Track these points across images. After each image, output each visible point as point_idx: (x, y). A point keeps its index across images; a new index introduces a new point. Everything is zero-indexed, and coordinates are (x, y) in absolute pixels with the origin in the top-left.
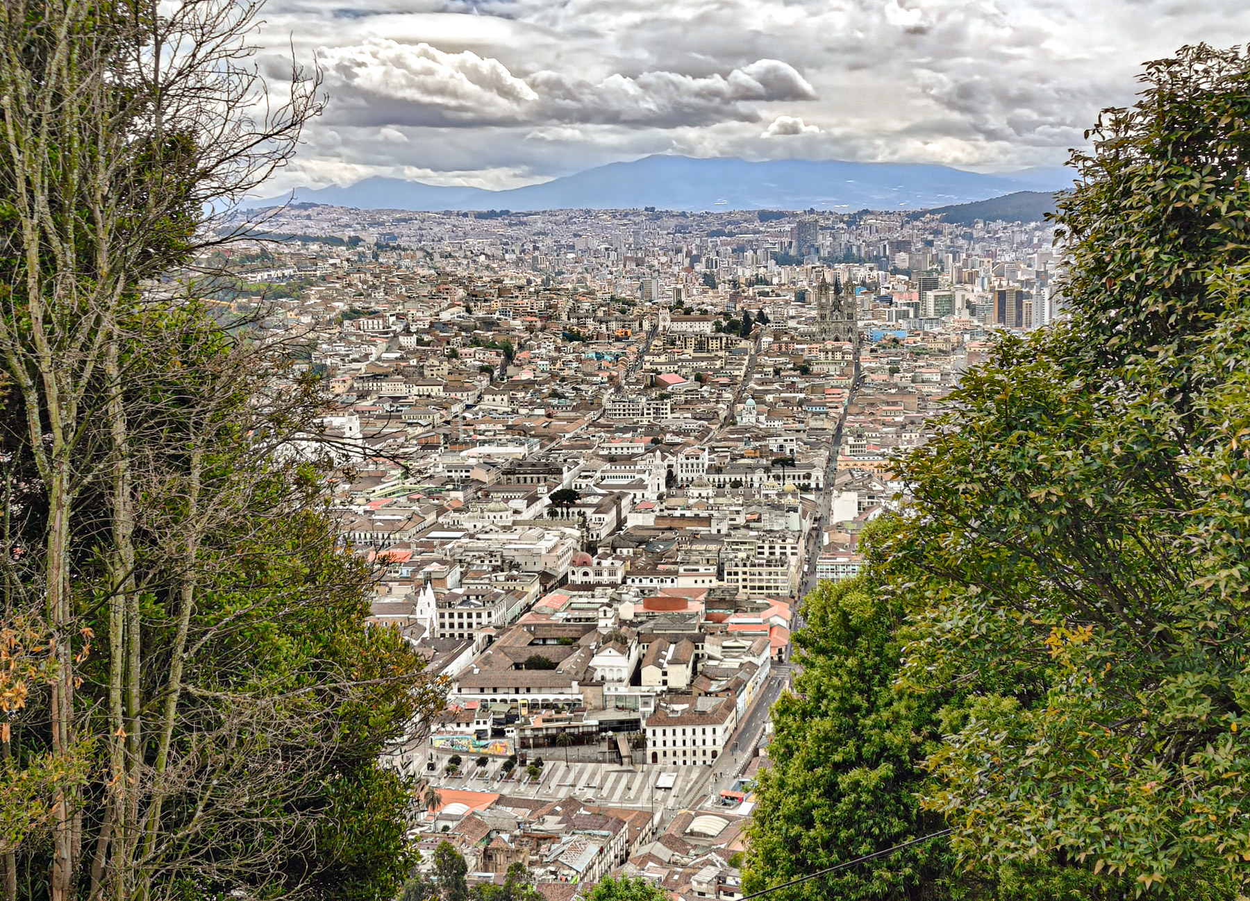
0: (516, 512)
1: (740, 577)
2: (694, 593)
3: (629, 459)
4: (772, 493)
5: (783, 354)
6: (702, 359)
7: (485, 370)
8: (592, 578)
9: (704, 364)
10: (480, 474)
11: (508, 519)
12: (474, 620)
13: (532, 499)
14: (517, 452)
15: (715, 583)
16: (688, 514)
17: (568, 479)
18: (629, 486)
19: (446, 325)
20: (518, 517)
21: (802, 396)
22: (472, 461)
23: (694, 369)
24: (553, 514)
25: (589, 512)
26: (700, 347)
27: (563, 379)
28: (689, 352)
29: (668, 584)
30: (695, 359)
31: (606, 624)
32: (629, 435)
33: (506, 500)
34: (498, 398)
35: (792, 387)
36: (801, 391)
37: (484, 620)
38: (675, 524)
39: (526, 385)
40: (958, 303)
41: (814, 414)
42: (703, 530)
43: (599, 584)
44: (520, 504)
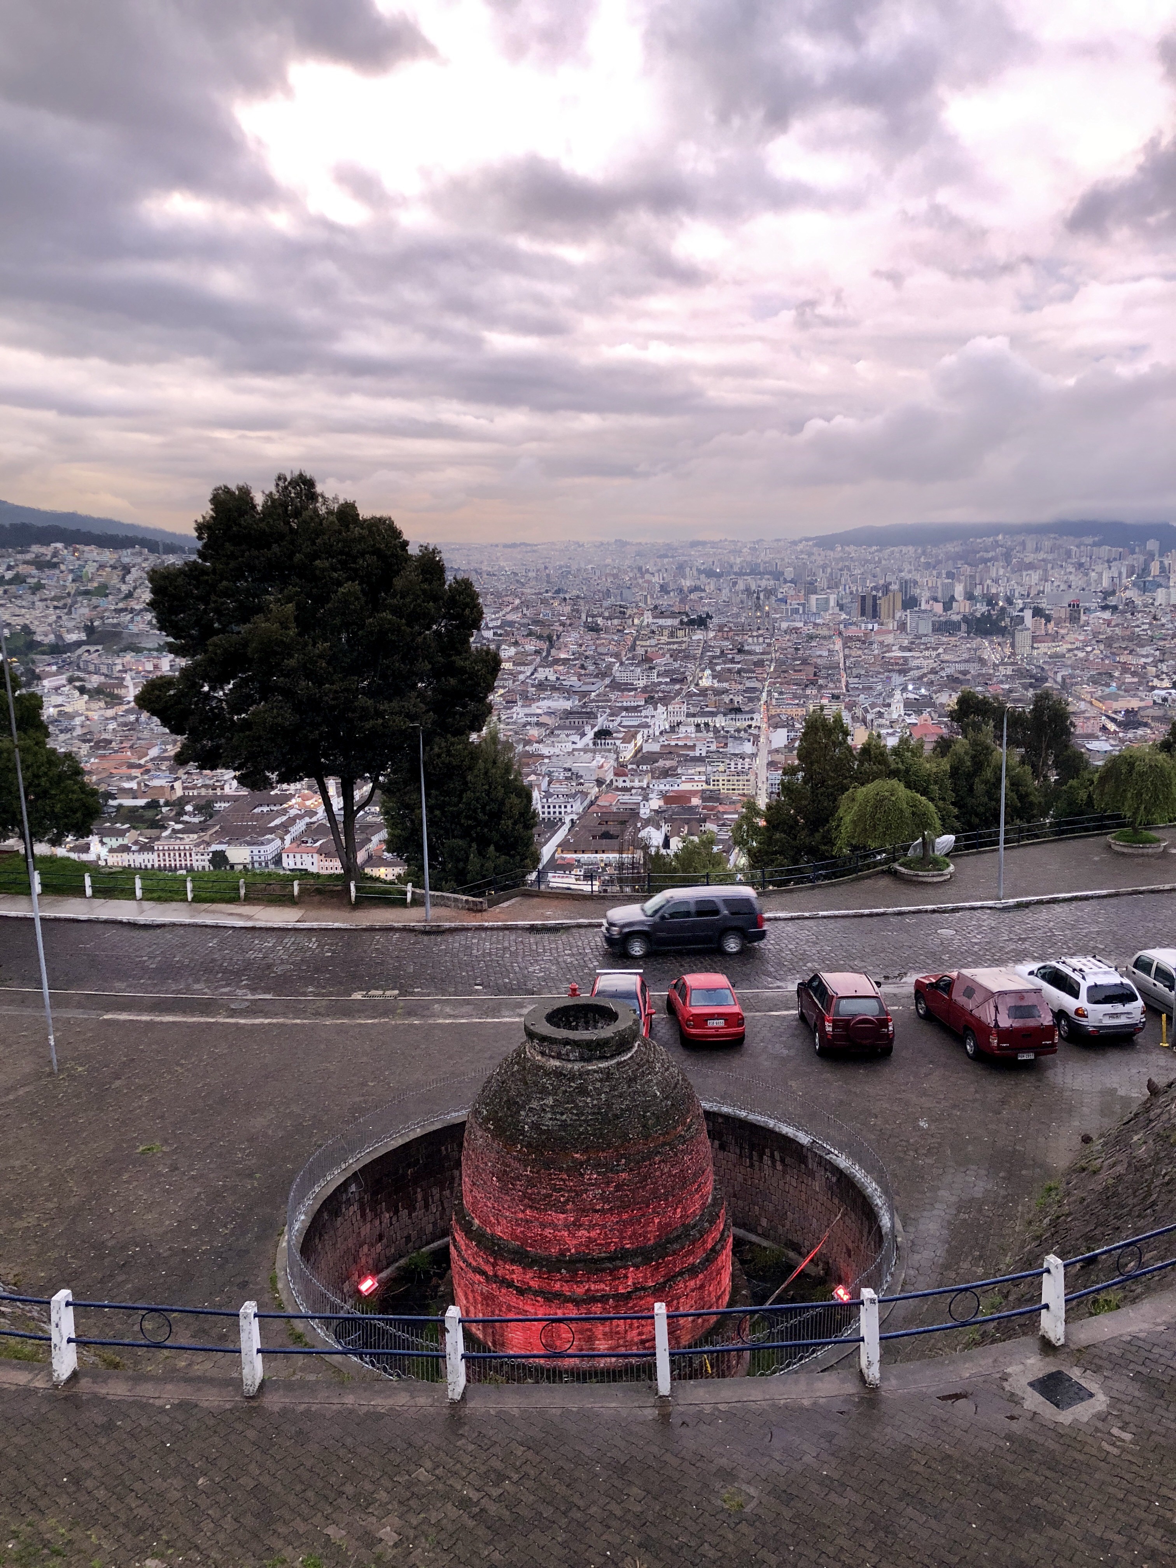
0: (574, 743)
1: (721, 783)
2: (694, 793)
3: (635, 709)
4: (732, 730)
5: (727, 639)
6: (674, 643)
7: (538, 652)
8: (628, 784)
9: (675, 647)
10: (544, 719)
11: (570, 747)
12: (563, 810)
13: (583, 735)
14: (567, 705)
15: (705, 787)
16: (680, 743)
17: (602, 721)
18: (639, 726)
19: (511, 624)
20: (575, 746)
21: (739, 666)
22: (539, 711)
23: (669, 650)
24: (595, 744)
25: (618, 742)
26: (672, 635)
27: (587, 657)
28: (665, 639)
29: (676, 788)
30: (669, 643)
31: (645, 812)
32: (632, 693)
33: (567, 736)
34: (547, 670)
35: (732, 661)
36: (738, 663)
37: (569, 809)
38: (672, 750)
39: (565, 661)
40: (832, 603)
41: (748, 678)
42: (691, 754)
43: (633, 788)
44: (576, 738)
